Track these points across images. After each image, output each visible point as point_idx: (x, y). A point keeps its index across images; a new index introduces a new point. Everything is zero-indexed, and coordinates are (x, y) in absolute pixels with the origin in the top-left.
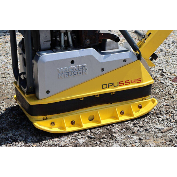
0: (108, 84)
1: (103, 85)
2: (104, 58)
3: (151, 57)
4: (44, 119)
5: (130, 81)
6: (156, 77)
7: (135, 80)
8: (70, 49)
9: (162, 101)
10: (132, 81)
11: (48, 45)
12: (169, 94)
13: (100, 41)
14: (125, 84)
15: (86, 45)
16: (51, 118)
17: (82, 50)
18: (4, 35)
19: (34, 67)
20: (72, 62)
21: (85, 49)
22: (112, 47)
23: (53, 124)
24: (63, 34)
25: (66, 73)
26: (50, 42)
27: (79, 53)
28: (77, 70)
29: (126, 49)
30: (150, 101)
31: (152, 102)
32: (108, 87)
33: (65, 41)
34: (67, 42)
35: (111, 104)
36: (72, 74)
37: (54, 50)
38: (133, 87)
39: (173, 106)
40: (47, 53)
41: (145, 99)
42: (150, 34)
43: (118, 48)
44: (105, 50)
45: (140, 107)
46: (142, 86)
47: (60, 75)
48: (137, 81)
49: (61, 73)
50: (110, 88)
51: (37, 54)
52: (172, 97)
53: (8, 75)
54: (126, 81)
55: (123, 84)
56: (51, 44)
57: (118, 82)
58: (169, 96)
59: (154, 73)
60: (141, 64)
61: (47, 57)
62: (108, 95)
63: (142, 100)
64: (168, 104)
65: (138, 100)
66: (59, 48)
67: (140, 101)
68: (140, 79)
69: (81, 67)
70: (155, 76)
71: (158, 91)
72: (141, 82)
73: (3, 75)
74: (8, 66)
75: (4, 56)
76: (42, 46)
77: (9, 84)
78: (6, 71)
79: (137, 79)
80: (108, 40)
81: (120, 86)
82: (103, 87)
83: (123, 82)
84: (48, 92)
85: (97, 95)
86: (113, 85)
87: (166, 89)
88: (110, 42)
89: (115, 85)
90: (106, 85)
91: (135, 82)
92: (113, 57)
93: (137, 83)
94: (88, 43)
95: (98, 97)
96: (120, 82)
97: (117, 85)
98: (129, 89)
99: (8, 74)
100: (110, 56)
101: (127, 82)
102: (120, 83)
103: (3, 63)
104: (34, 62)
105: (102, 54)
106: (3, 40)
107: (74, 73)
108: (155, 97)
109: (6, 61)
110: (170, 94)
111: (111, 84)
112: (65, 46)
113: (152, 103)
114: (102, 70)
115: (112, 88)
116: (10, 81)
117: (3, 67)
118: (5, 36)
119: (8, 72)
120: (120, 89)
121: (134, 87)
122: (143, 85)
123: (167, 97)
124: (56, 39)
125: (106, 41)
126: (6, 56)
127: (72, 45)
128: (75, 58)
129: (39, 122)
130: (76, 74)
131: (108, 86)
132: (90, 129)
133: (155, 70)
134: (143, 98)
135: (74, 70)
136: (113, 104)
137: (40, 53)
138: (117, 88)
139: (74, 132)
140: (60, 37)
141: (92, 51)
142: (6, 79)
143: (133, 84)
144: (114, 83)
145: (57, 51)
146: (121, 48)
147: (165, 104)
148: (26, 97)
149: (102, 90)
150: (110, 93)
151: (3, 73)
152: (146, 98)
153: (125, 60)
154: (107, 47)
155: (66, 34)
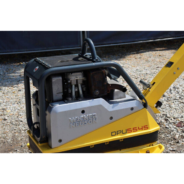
0: (117, 131)
1: (112, 133)
2: (113, 107)
3: (156, 104)
5: (137, 128)
6: (161, 122)
7: (142, 127)
8: (81, 100)
9: (168, 146)
10: (139, 128)
12: (174, 139)
13: (108, 91)
14: (133, 131)
15: (96, 95)
17: (92, 100)
18: (17, 83)
19: (47, 117)
20: (83, 112)
21: (94, 99)
22: (119, 96)
24: (74, 86)
25: (77, 123)
26: (62, 94)
27: (89, 103)
28: (88, 119)
29: (133, 98)
30: (157, 147)
31: (159, 147)
32: (117, 135)
33: (75, 92)
34: (77, 93)
35: (120, 150)
36: (83, 123)
37: (66, 101)
38: (140, 134)
39: (179, 151)
40: (59, 104)
41: (152, 145)
42: (154, 83)
43: (125, 97)
44: (113, 99)
45: (148, 152)
46: (149, 133)
47: (71, 124)
48: (144, 128)
49: (72, 122)
50: (119, 135)
51: (50, 105)
52: (178, 142)
53: (21, 123)
54: (133, 128)
55: (131, 131)
56: (63, 96)
57: (126, 130)
58: (174, 141)
59: (159, 118)
60: (148, 112)
61: (59, 107)
62: (117, 142)
63: (150, 146)
64: (175, 149)
65: (146, 147)
66: (70, 99)
67: (147, 147)
68: (147, 126)
69: (91, 116)
70: (159, 121)
71: (164, 136)
72: (148, 128)
73: (17, 123)
74: (21, 114)
75: (18, 103)
76: (55, 98)
77: (22, 132)
78: (20, 119)
79: (144, 126)
80: (116, 90)
81: (128, 133)
82: (113, 135)
83: (131, 129)
84: (60, 141)
85: (107, 143)
86: (121, 132)
87: (172, 134)
88: (117, 92)
89: (123, 133)
90: (115, 133)
91: (142, 129)
92: (121, 106)
93: (144, 129)
94: (97, 94)
95: (107, 144)
96: (128, 129)
97: (125, 132)
98: (137, 135)
99: (22, 121)
100: (118, 105)
102: (129, 131)
103: (17, 110)
104: (47, 112)
105: (111, 103)
106: (17, 89)
107: (85, 122)
108: (161, 142)
109: (19, 108)
110: (176, 139)
111: (120, 132)
112: (75, 97)
113: (159, 149)
114: (111, 118)
115: (121, 135)
116: (23, 128)
117: (16, 115)
118: (18, 85)
119: (21, 119)
120: (128, 136)
121: (142, 133)
122: (150, 131)
123: (173, 142)
124: (68, 91)
125: (113, 91)
126: (19, 104)
127: (82, 96)
128: (85, 108)
130: (87, 123)
131: (117, 133)
133: (159, 115)
134: (151, 144)
135: (85, 119)
136: (122, 150)
137: (53, 104)
138: (125, 135)
140: (71, 89)
141: (101, 101)
142: (20, 127)
143: (140, 131)
144: (122, 130)
145: (68, 102)
146: (128, 97)
147: (172, 149)
148: (40, 146)
149: (111, 137)
150: (119, 140)
151: (17, 121)
152: (154, 144)
153: (132, 109)
154: (115, 97)
155: (77, 86)
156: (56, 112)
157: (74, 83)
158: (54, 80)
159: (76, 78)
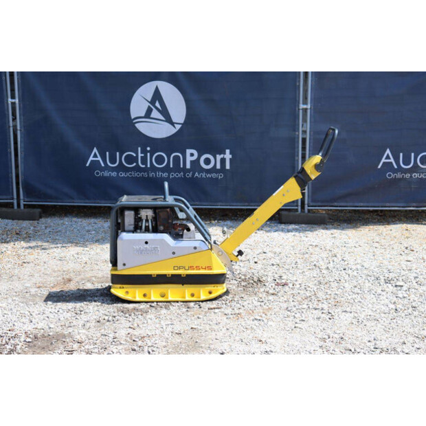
1: (174, 267)
2: (176, 244)
4: (120, 288)
5: (200, 267)
7: (206, 267)
10: (203, 268)
11: (132, 228)
14: (195, 269)
15: (160, 230)
16: (126, 288)
17: (156, 234)
20: (146, 243)
21: (158, 234)
22: (189, 236)
23: (127, 292)
24: (144, 221)
25: (141, 251)
26: (133, 226)
27: (152, 236)
28: (150, 250)
33: (145, 226)
34: (147, 227)
35: (183, 285)
36: (146, 253)
38: (204, 273)
40: (126, 233)
41: (217, 287)
44: (181, 238)
45: (210, 293)
46: (212, 274)
47: (135, 252)
48: (208, 268)
50: (181, 271)
54: (196, 267)
55: (193, 269)
56: (134, 228)
57: (189, 267)
62: (179, 276)
63: (214, 287)
65: (209, 286)
66: (140, 231)
67: (211, 287)
68: (211, 267)
69: (154, 247)
72: (211, 269)
76: (126, 228)
80: (186, 231)
81: (190, 270)
82: (175, 269)
83: (194, 267)
84: (124, 265)
85: (169, 275)
86: (184, 268)
89: (186, 269)
90: (177, 267)
93: (208, 270)
94: (162, 230)
97: (188, 269)
98: (199, 274)
100: (183, 243)
101: (198, 268)
102: (191, 268)
105: (176, 240)
111: (182, 267)
112: (144, 230)
114: (174, 253)
115: (183, 271)
120: (191, 273)
124: (138, 224)
127: (151, 230)
128: (149, 240)
129: (116, 289)
130: (149, 253)
131: (179, 268)
132: (157, 302)
135: (148, 250)
136: (185, 285)
138: (187, 271)
139: (142, 302)
140: (142, 223)
141: (166, 237)
143: (204, 270)
144: (185, 266)
145: (137, 232)
149: (173, 271)
150: (181, 275)
152: (219, 286)
153: (195, 248)
154: (184, 237)
155: (147, 221)
156: (122, 239)
157: (144, 218)
158: (127, 213)
159: (146, 214)
